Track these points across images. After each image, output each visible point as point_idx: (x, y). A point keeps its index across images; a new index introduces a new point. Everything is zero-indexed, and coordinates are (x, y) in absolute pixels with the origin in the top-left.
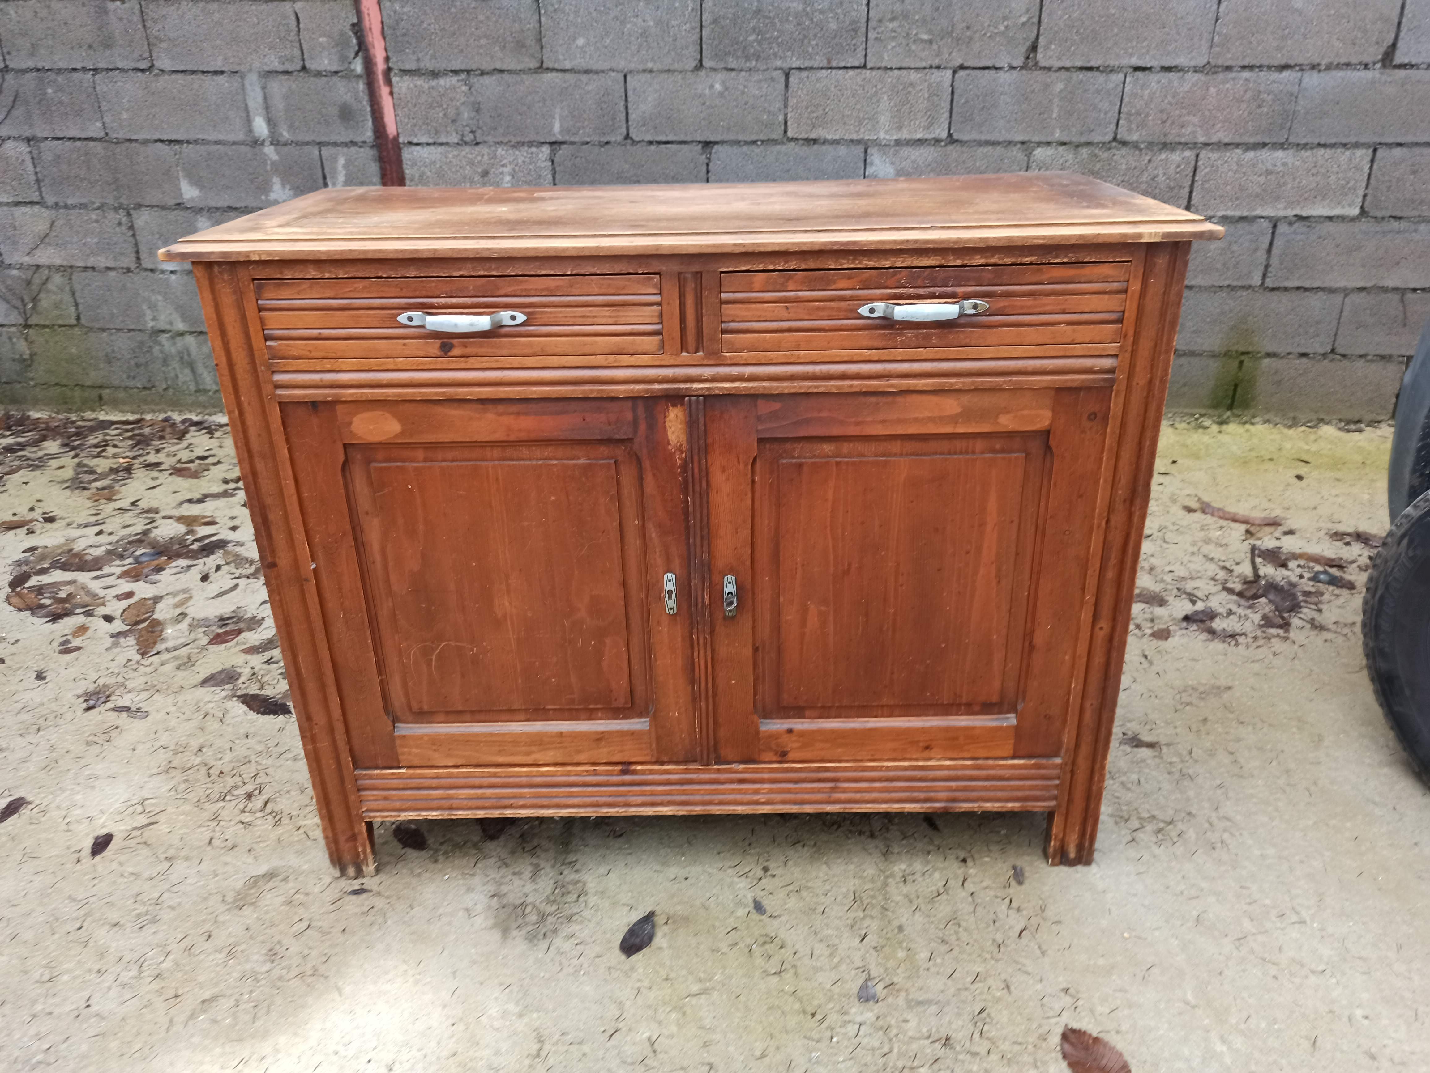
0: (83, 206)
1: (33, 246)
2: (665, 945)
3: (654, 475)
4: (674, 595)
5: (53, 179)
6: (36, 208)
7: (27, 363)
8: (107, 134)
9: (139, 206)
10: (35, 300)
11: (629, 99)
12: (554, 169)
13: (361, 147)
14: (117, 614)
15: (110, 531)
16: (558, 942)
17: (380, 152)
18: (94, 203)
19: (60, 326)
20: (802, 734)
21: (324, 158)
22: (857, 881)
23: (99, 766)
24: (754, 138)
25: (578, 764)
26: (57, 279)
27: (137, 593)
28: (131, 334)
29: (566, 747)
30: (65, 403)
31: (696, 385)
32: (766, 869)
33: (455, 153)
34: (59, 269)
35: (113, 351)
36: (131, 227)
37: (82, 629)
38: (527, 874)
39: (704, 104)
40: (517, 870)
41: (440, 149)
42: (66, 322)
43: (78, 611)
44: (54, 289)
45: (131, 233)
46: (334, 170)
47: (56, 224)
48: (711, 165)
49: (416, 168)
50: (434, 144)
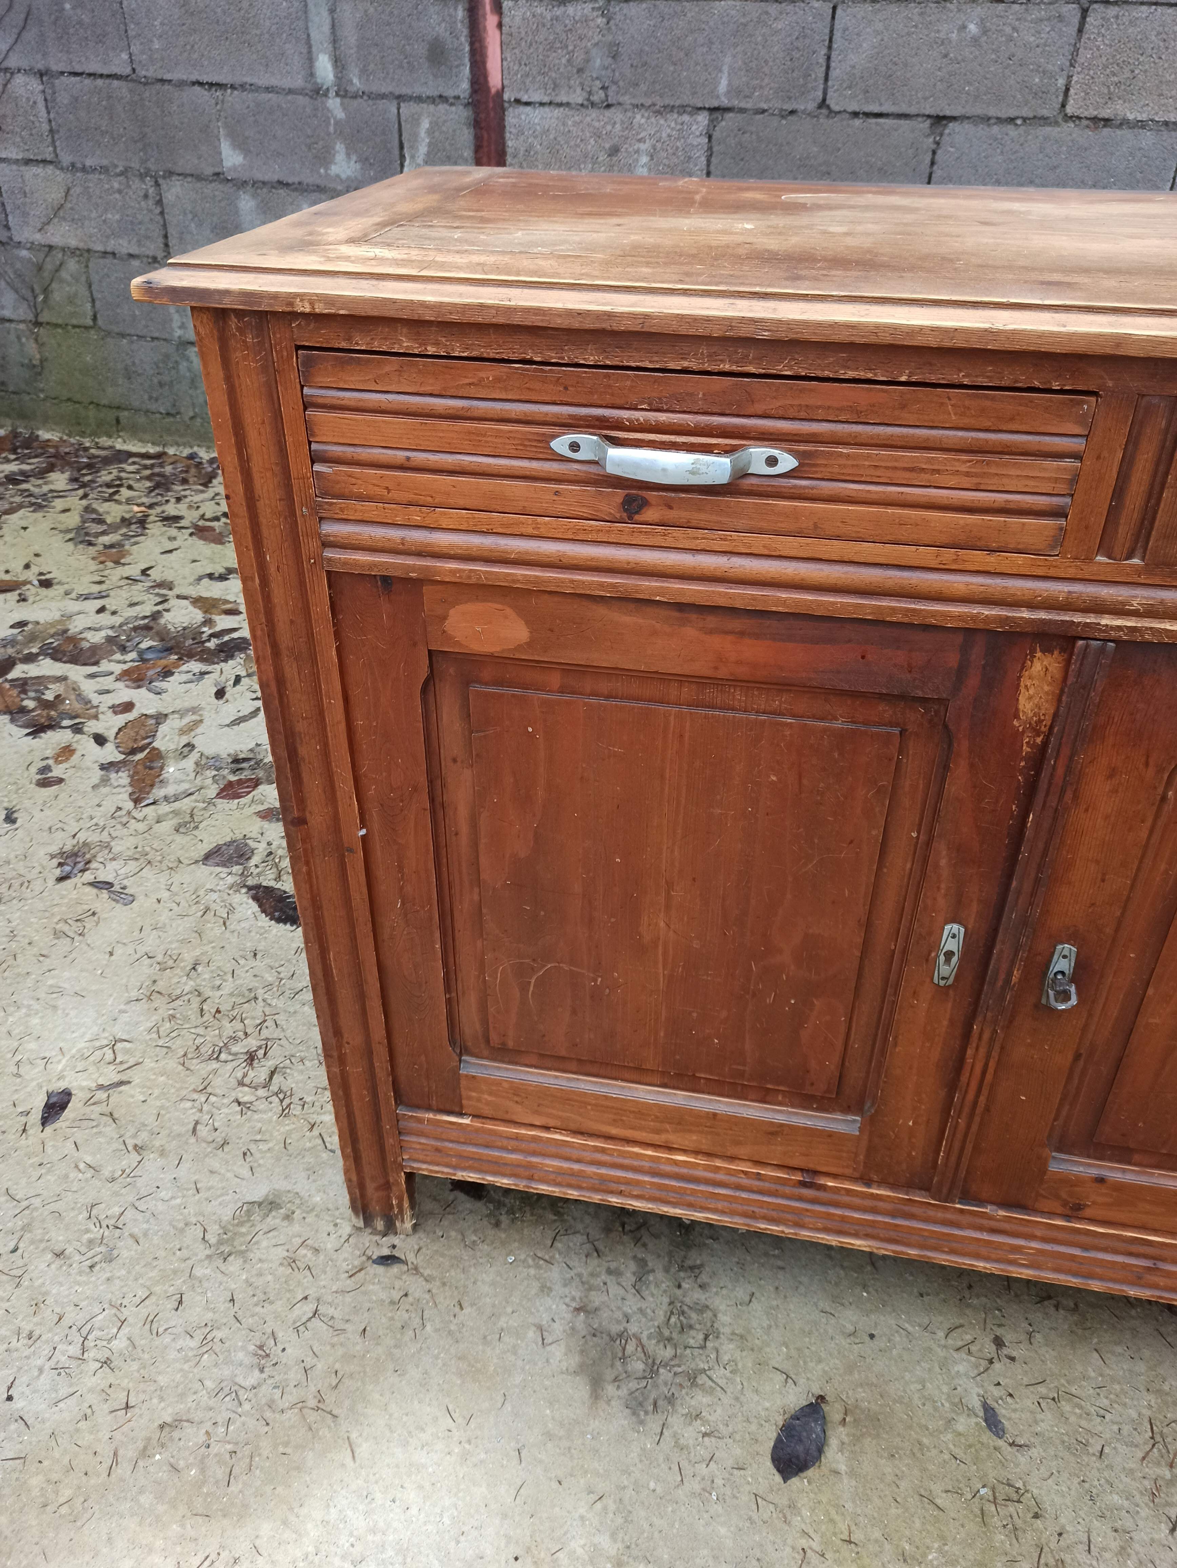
0: (104, 170)
1: (45, 220)
2: (843, 1468)
3: (972, 765)
4: (955, 960)
5: (70, 130)
6: (50, 169)
7: (37, 370)
8: (134, 70)
9: (170, 174)
10: (46, 290)
11: (835, 46)
12: (710, 148)
13: (452, 104)
14: (111, 734)
15: (114, 608)
16: (676, 1422)
17: (477, 114)
18: (116, 166)
19: (74, 327)
20: (1120, 1187)
21: (403, 118)
22: (1152, 1399)
23: (66, 974)
24: (1012, 113)
25: (732, 1158)
26: (72, 265)
27: (138, 705)
28: (156, 343)
29: (718, 1134)
30: (77, 424)
31: (1106, 621)
32: (999, 1342)
33: (577, 118)
34: (75, 252)
35: (134, 363)
36: (160, 202)
37: (67, 752)
38: (629, 1278)
39: (946, 56)
40: (613, 1265)
41: (558, 112)
42: (82, 322)
43: (66, 723)
44: (69, 278)
45: (158, 210)
46: (415, 136)
47: (72, 192)
48: (939, 152)
49: (522, 138)
50: (551, 103)
